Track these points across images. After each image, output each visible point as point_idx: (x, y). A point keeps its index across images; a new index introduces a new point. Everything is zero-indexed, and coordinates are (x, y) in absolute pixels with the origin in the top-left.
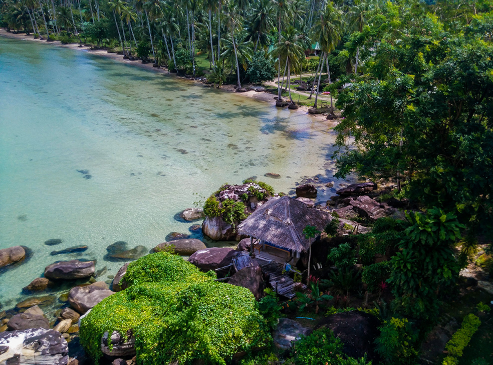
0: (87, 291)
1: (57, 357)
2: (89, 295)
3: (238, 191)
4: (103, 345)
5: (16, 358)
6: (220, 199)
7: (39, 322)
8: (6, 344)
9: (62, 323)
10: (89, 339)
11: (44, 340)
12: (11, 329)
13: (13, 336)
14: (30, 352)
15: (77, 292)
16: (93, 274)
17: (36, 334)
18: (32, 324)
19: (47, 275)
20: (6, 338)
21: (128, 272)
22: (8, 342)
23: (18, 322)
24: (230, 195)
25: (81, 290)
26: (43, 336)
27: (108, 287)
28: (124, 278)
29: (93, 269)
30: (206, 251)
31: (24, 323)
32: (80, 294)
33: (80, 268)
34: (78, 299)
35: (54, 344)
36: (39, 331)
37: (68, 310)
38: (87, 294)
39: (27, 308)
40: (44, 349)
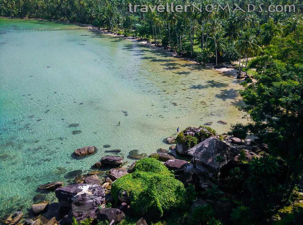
0: (117, 171)
1: (100, 197)
2: (118, 173)
3: (195, 131)
4: (119, 196)
5: (85, 194)
6: (185, 134)
7: (96, 181)
8: (82, 188)
9: (105, 184)
10: (114, 192)
11: (96, 189)
12: (85, 183)
13: (85, 185)
14: (90, 193)
15: (113, 171)
16: (121, 164)
17: (94, 186)
18: (93, 182)
19: (102, 161)
20: (82, 186)
21: (136, 165)
22: (83, 187)
23: (88, 180)
24: (190, 133)
25: (115, 170)
26: (96, 187)
27: (127, 170)
28: (134, 168)
29: (121, 161)
30: (173, 161)
31: (90, 181)
32: (114, 172)
33: (116, 160)
34: (113, 174)
35: (99, 191)
36: (95, 185)
37: (108, 178)
38: (117, 172)
39: (93, 175)
40: (96, 193)
